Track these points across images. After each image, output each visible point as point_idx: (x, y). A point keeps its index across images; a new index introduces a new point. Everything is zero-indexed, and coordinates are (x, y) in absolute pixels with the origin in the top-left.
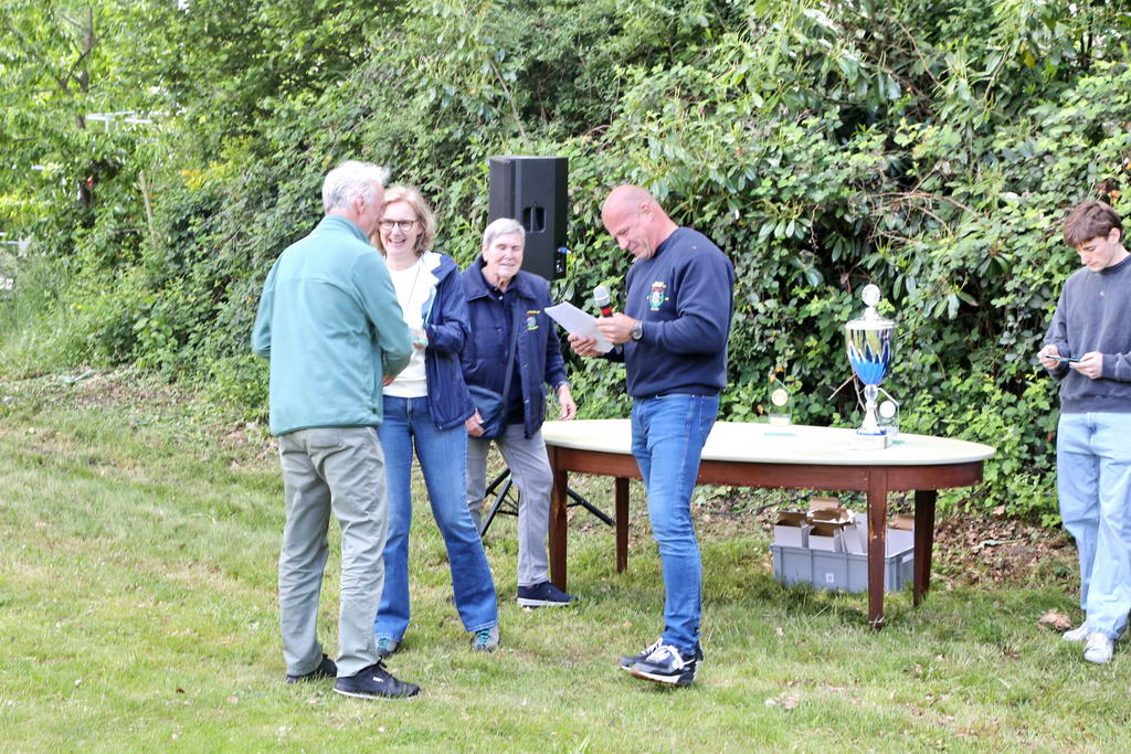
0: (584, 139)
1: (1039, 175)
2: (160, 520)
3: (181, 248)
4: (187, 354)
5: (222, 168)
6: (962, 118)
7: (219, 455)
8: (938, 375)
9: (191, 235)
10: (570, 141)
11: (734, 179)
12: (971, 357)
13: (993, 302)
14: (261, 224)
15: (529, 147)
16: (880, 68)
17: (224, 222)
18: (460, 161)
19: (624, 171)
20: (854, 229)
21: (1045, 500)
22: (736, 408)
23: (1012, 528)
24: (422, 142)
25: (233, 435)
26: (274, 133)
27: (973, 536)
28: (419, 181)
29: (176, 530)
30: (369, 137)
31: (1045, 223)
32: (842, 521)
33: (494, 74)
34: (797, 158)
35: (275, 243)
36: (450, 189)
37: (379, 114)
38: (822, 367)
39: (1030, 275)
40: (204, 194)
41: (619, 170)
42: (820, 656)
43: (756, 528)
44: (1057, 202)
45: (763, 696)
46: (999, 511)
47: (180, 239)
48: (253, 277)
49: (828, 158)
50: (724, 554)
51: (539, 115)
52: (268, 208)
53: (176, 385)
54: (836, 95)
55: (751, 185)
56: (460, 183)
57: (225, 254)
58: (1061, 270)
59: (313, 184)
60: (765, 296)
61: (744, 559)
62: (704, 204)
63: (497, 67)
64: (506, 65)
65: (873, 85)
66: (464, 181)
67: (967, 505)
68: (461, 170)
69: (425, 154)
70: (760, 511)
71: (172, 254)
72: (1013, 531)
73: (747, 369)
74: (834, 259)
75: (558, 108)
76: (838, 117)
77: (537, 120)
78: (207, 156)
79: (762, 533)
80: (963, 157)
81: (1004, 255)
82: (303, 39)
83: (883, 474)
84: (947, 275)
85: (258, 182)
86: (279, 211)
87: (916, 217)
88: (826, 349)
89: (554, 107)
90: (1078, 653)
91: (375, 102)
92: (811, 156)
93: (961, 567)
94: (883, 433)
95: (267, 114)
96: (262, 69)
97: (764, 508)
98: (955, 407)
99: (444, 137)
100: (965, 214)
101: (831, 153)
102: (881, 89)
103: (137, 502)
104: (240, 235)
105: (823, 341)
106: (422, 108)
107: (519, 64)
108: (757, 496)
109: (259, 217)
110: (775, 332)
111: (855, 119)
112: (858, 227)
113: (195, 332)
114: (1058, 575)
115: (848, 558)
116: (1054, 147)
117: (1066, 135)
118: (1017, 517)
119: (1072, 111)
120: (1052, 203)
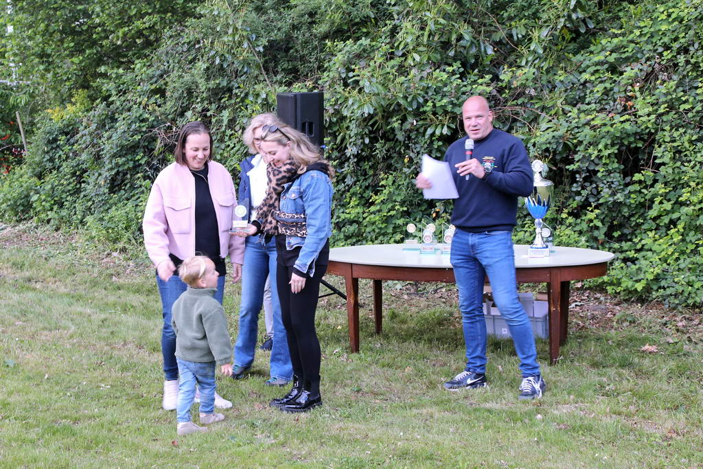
0: (308, 83)
1: (583, 94)
3: (53, 154)
4: (65, 214)
5: (74, 108)
6: (535, 64)
10: (297, 85)
13: (567, 167)
14: (106, 138)
16: (481, 37)
17: (84, 138)
24: (203, 88)
25: (105, 260)
26: (109, 86)
30: (169, 88)
33: (250, 48)
34: (445, 89)
35: (118, 149)
36: (221, 115)
37: (175, 74)
40: (65, 122)
41: (333, 100)
44: (597, 109)
46: (579, 285)
47: (52, 149)
48: (106, 169)
53: (60, 232)
54: (451, 54)
55: (419, 106)
56: (227, 111)
57: (84, 156)
59: (138, 115)
63: (251, 43)
64: (257, 42)
65: (477, 47)
66: (229, 109)
68: (227, 104)
69: (205, 95)
70: (436, 291)
72: (588, 297)
75: (279, 67)
76: (461, 66)
78: (64, 101)
79: (443, 305)
81: (570, 140)
82: (123, 33)
84: (541, 153)
85: (103, 114)
86: (119, 130)
87: (509, 121)
91: (171, 67)
95: (105, 75)
99: (215, 85)
100: (541, 118)
104: (93, 145)
106: (202, 69)
107: (264, 41)
109: (106, 135)
113: (67, 201)
116: (593, 78)
117: (597, 71)
118: (590, 288)
119: (601, 57)
120: (595, 110)
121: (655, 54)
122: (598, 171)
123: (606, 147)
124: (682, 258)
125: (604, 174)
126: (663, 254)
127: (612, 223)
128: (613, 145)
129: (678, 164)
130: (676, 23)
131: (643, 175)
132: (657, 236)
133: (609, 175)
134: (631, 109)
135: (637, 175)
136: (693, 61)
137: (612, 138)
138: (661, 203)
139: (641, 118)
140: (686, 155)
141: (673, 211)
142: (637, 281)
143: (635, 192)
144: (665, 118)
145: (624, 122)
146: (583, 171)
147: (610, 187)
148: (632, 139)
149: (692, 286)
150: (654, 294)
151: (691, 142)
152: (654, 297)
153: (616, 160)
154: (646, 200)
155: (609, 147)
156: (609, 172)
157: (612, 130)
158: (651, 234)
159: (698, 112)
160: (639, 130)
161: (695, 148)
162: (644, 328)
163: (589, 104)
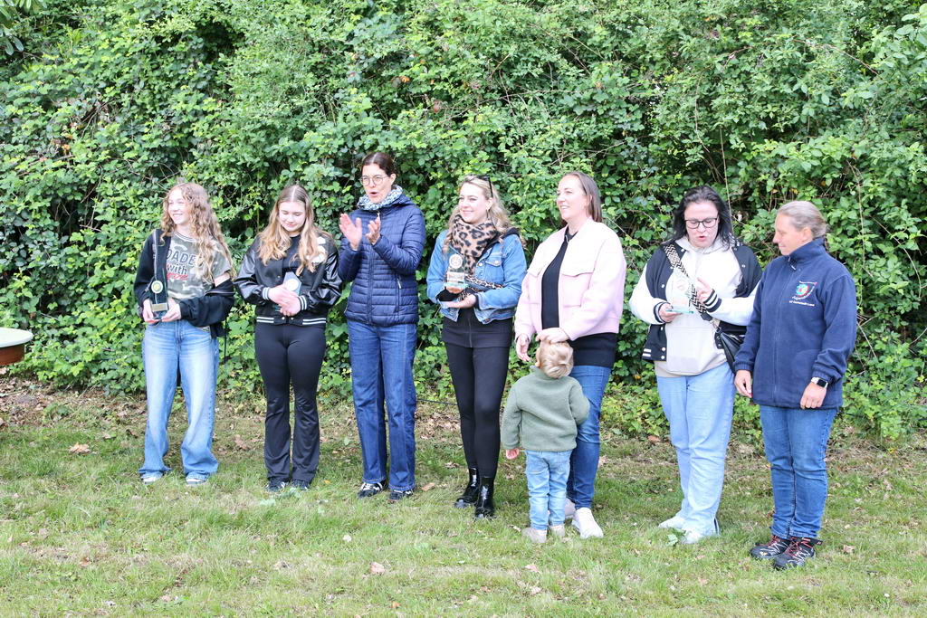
23: (14, 383)
44: (26, 151)
114: (63, 415)
116: (20, 112)
117: (26, 104)
118: (16, 375)
119: (30, 88)
120: (22, 152)
121: (96, 90)
122: (27, 228)
123: (36, 198)
124: (126, 333)
125: (34, 232)
126: (104, 330)
127: (46, 292)
128: (44, 196)
129: (122, 222)
130: (119, 55)
131: (83, 235)
132: (98, 309)
133: (40, 233)
134: (68, 154)
135: (74, 234)
136: (139, 101)
137: (43, 189)
138: (103, 268)
139: (79, 165)
140: (131, 213)
141: (117, 277)
142: (74, 364)
143: (73, 255)
144: (106, 167)
145: (56, 169)
146: (8, 227)
147: (42, 249)
148: (68, 190)
149: (136, 368)
150: (94, 379)
151: (137, 197)
152: (93, 382)
153: (49, 216)
154: (86, 265)
155: (40, 198)
156: (41, 230)
157: (42, 178)
158: (92, 306)
159: (144, 162)
160: (76, 180)
161: (141, 204)
162: (80, 422)
163: (16, 144)
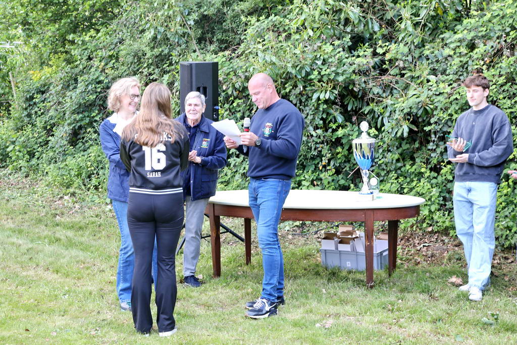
0: (227, 53)
1: (445, 67)
2: (20, 245)
3: (30, 110)
4: (34, 163)
5: (50, 70)
6: (409, 40)
7: (50, 213)
8: (399, 165)
9: (35, 103)
10: (221, 54)
11: (300, 71)
12: (415, 155)
13: (425, 128)
14: (70, 97)
15: (201, 57)
16: (370, 16)
17: (51, 96)
18: (168, 65)
19: (247, 68)
20: (358, 95)
21: (451, 223)
22: (303, 183)
23: (436, 237)
24: (148, 55)
25: (57, 202)
26: (75, 52)
27: (417, 242)
28: (148, 75)
29: (28, 251)
30: (122, 53)
31: (448, 90)
32: (354, 236)
33: (183, 21)
34: (330, 60)
35: (77, 107)
36: (163, 78)
37: (127, 42)
38: (345, 162)
39: (442, 115)
40: (41, 83)
41: (244, 67)
42: (343, 302)
43: (314, 241)
44: (454, 79)
45: (315, 322)
46: (430, 229)
47: (30, 105)
48: (66, 124)
49: (345, 60)
50: (298, 254)
51: (206, 41)
52: (73, 89)
53: (29, 178)
54: (349, 29)
55: (308, 74)
56: (168, 75)
57: (52, 113)
58: (456, 112)
59: (95, 77)
60: (316, 128)
61: (307, 256)
62: (286, 84)
63: (184, 18)
64: (188, 16)
65: (366, 24)
66: (170, 74)
67: (414, 227)
68: (168, 69)
69: (150, 61)
70: (316, 233)
71: (26, 113)
72: (436, 239)
73: (309, 164)
74: (349, 109)
75: (215, 37)
76: (349, 40)
77: (205, 43)
78: (42, 64)
79: (317, 244)
80: (410, 58)
81: (430, 106)
82: (89, 5)
83: (372, 213)
84: (403, 116)
85: (67, 76)
86: (78, 91)
87: (388, 88)
88: (346, 153)
89: (213, 37)
90: (466, 296)
91: (125, 36)
92: (337, 59)
93: (411, 257)
94: (372, 193)
95: (72, 42)
96: (69, 21)
97: (317, 231)
98: (408, 180)
99: (159, 53)
100: (411, 86)
101: (346, 58)
102: (370, 26)
103: (8, 237)
104: (59, 103)
105: (345, 149)
106: (148, 38)
107: (195, 16)
108: (315, 225)
109: (68, 94)
110: (321, 145)
111: (358, 41)
112: (360, 93)
113: (38, 151)
114: (457, 259)
115: (357, 254)
116: (452, 53)
117: (458, 47)
118: (438, 232)
119: (461, 35)
120: (452, 80)
121: (503, 33)
137: (461, 105)
146: (438, 132)
157: (459, 97)
